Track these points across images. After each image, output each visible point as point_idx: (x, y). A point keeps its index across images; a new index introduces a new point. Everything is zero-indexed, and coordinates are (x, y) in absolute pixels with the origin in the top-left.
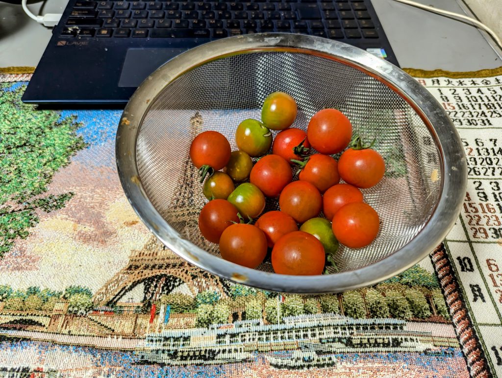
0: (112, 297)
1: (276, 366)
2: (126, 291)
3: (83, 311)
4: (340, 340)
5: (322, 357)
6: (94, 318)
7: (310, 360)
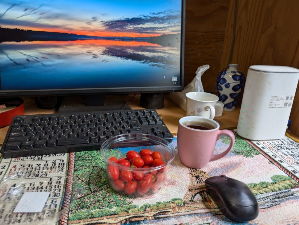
0: (190, 199)
1: (263, 209)
2: (194, 196)
3: (182, 205)
4: (276, 198)
5: (275, 203)
6: (188, 206)
7: (271, 205)
